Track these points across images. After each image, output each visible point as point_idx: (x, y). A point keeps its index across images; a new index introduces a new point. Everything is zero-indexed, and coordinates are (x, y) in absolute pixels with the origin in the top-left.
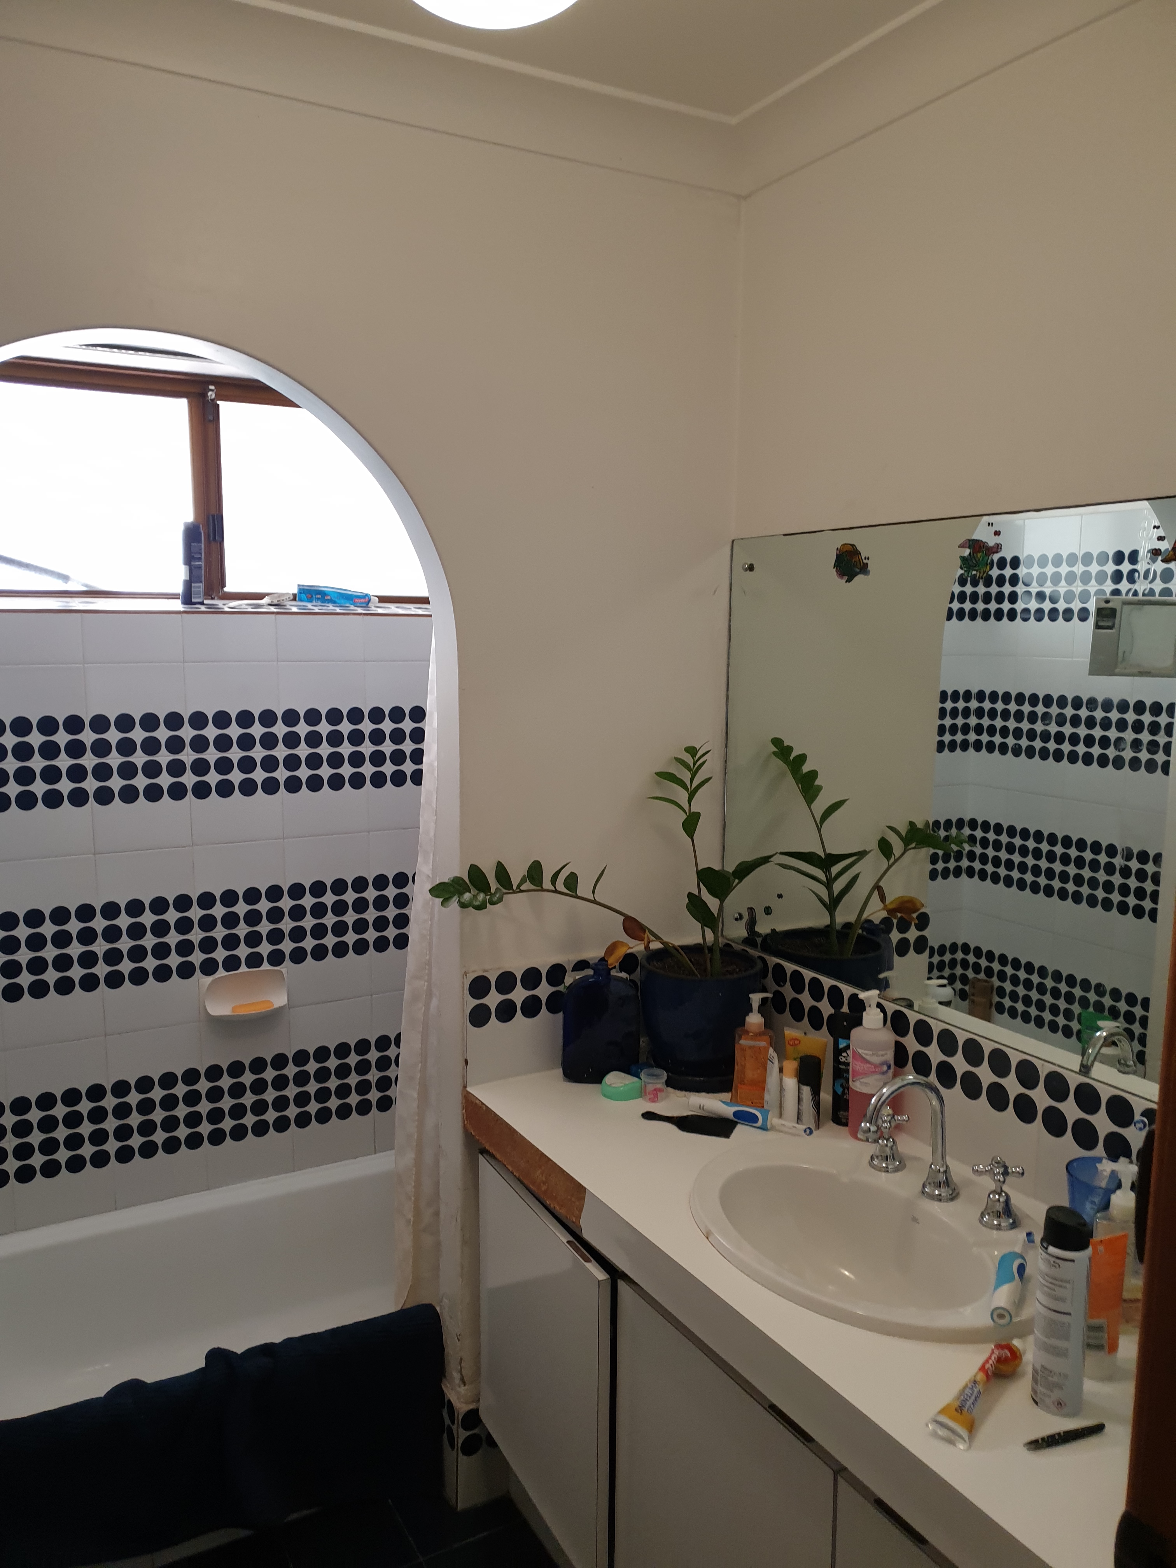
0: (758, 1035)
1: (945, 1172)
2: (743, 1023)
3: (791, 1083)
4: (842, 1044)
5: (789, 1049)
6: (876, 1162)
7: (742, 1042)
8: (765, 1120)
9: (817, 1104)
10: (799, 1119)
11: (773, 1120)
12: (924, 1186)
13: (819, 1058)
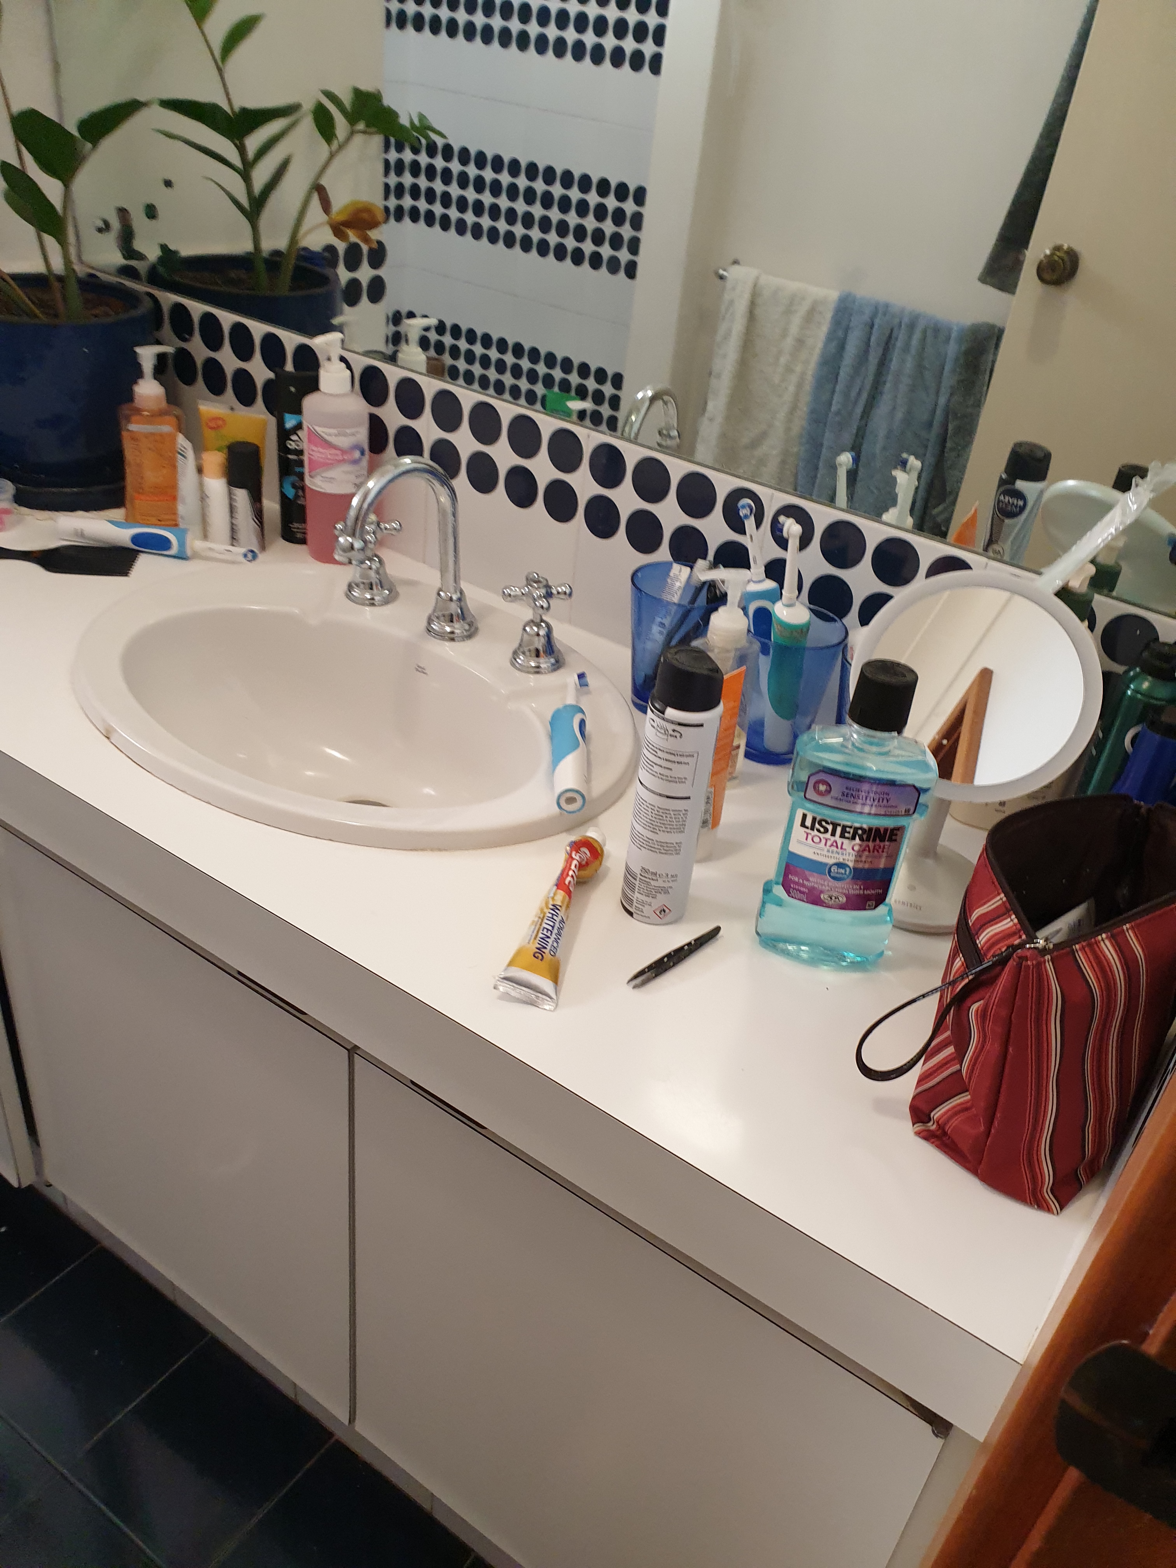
0: (157, 415)
1: (459, 600)
2: (129, 397)
3: (216, 485)
4: (290, 422)
5: (209, 434)
6: (356, 593)
7: (133, 427)
8: (182, 544)
9: (259, 514)
10: (234, 539)
11: (195, 543)
12: (430, 621)
13: (255, 445)
